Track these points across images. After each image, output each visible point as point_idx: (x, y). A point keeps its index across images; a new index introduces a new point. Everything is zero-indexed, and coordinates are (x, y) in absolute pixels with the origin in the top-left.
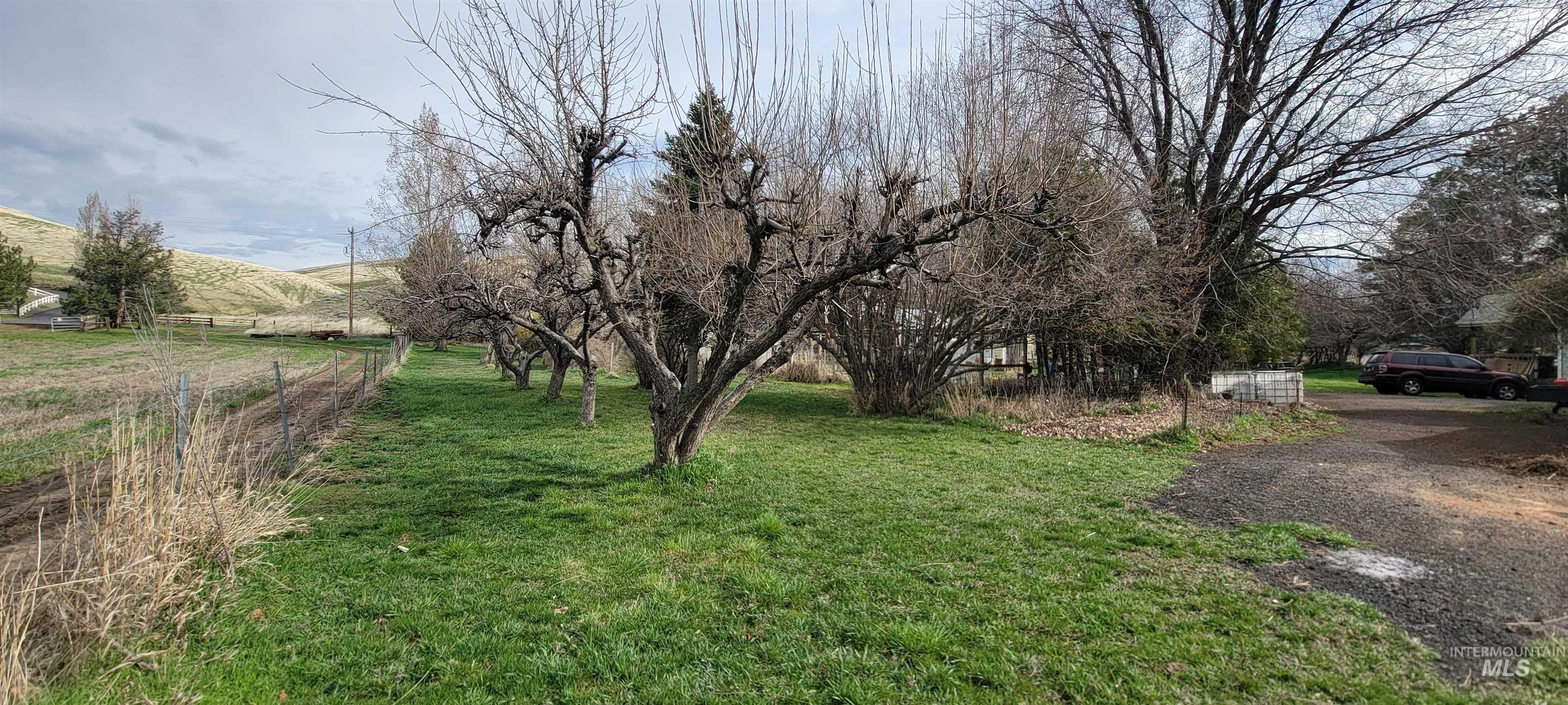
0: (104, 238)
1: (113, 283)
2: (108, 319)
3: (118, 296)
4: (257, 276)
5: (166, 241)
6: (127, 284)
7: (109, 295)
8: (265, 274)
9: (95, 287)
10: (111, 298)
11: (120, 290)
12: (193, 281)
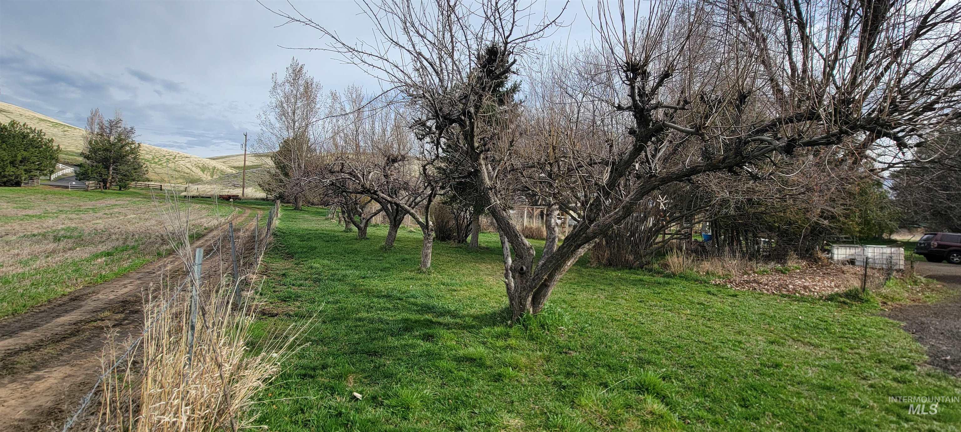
0: (101, 135)
1: (106, 162)
2: (102, 184)
3: (108, 170)
4: (187, 160)
5: (137, 138)
6: (114, 162)
7: (103, 170)
8: (191, 159)
9: (95, 164)
10: (104, 171)
11: (110, 166)
12: (151, 163)
